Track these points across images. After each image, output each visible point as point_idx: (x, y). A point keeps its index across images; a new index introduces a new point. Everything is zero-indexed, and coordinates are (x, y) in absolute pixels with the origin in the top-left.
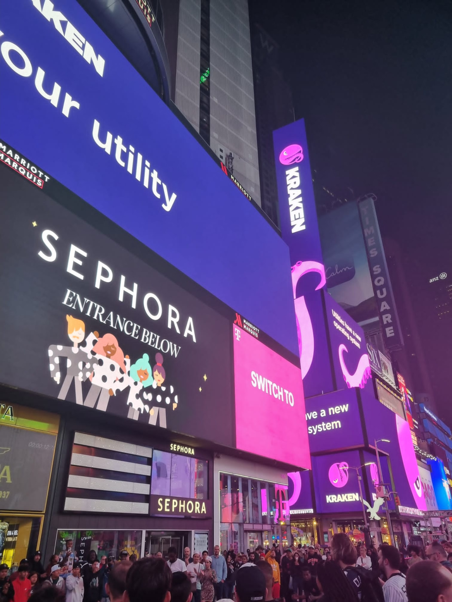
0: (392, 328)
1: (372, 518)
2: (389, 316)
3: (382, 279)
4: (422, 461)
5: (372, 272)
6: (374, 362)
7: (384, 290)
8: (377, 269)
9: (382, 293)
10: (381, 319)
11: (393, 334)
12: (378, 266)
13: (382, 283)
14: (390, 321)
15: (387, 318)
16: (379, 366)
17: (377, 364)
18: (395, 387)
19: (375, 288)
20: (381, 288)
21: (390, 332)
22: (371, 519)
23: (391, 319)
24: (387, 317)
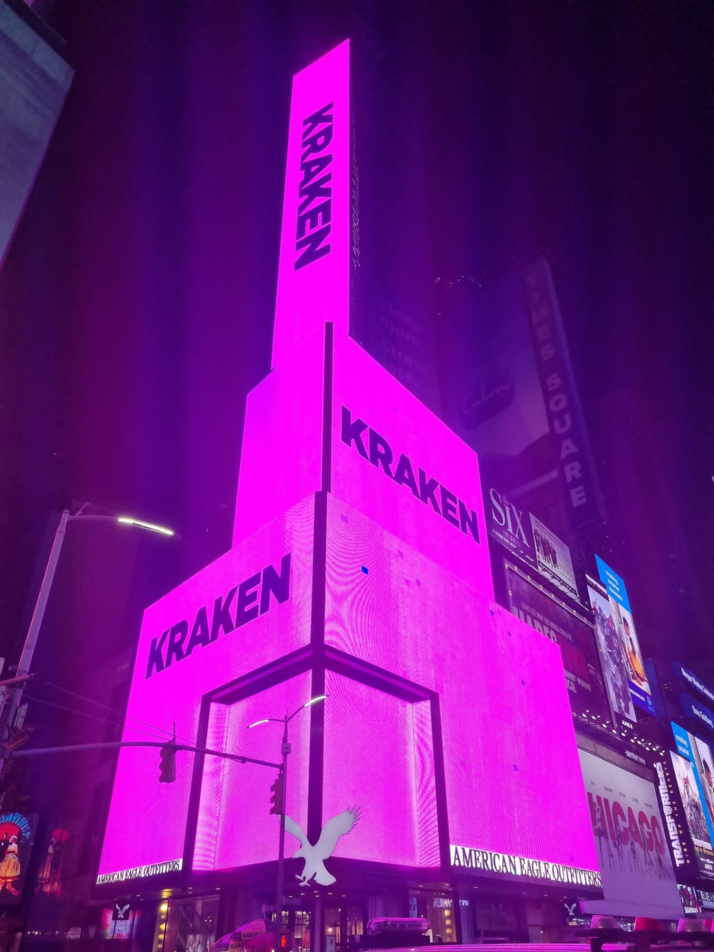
0: (581, 488)
1: (308, 878)
2: (577, 465)
3: (563, 397)
4: (628, 755)
5: (544, 386)
6: (510, 529)
7: (567, 418)
8: (554, 381)
9: (563, 424)
10: (562, 474)
11: (584, 501)
12: (555, 375)
13: (562, 405)
14: (578, 475)
15: (572, 471)
16: (525, 542)
17: (520, 535)
18: (575, 597)
19: (551, 416)
20: (560, 415)
21: (577, 497)
22: (302, 884)
23: (581, 471)
24: (573, 468)
